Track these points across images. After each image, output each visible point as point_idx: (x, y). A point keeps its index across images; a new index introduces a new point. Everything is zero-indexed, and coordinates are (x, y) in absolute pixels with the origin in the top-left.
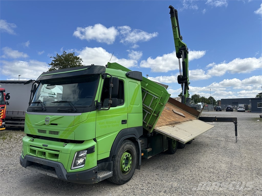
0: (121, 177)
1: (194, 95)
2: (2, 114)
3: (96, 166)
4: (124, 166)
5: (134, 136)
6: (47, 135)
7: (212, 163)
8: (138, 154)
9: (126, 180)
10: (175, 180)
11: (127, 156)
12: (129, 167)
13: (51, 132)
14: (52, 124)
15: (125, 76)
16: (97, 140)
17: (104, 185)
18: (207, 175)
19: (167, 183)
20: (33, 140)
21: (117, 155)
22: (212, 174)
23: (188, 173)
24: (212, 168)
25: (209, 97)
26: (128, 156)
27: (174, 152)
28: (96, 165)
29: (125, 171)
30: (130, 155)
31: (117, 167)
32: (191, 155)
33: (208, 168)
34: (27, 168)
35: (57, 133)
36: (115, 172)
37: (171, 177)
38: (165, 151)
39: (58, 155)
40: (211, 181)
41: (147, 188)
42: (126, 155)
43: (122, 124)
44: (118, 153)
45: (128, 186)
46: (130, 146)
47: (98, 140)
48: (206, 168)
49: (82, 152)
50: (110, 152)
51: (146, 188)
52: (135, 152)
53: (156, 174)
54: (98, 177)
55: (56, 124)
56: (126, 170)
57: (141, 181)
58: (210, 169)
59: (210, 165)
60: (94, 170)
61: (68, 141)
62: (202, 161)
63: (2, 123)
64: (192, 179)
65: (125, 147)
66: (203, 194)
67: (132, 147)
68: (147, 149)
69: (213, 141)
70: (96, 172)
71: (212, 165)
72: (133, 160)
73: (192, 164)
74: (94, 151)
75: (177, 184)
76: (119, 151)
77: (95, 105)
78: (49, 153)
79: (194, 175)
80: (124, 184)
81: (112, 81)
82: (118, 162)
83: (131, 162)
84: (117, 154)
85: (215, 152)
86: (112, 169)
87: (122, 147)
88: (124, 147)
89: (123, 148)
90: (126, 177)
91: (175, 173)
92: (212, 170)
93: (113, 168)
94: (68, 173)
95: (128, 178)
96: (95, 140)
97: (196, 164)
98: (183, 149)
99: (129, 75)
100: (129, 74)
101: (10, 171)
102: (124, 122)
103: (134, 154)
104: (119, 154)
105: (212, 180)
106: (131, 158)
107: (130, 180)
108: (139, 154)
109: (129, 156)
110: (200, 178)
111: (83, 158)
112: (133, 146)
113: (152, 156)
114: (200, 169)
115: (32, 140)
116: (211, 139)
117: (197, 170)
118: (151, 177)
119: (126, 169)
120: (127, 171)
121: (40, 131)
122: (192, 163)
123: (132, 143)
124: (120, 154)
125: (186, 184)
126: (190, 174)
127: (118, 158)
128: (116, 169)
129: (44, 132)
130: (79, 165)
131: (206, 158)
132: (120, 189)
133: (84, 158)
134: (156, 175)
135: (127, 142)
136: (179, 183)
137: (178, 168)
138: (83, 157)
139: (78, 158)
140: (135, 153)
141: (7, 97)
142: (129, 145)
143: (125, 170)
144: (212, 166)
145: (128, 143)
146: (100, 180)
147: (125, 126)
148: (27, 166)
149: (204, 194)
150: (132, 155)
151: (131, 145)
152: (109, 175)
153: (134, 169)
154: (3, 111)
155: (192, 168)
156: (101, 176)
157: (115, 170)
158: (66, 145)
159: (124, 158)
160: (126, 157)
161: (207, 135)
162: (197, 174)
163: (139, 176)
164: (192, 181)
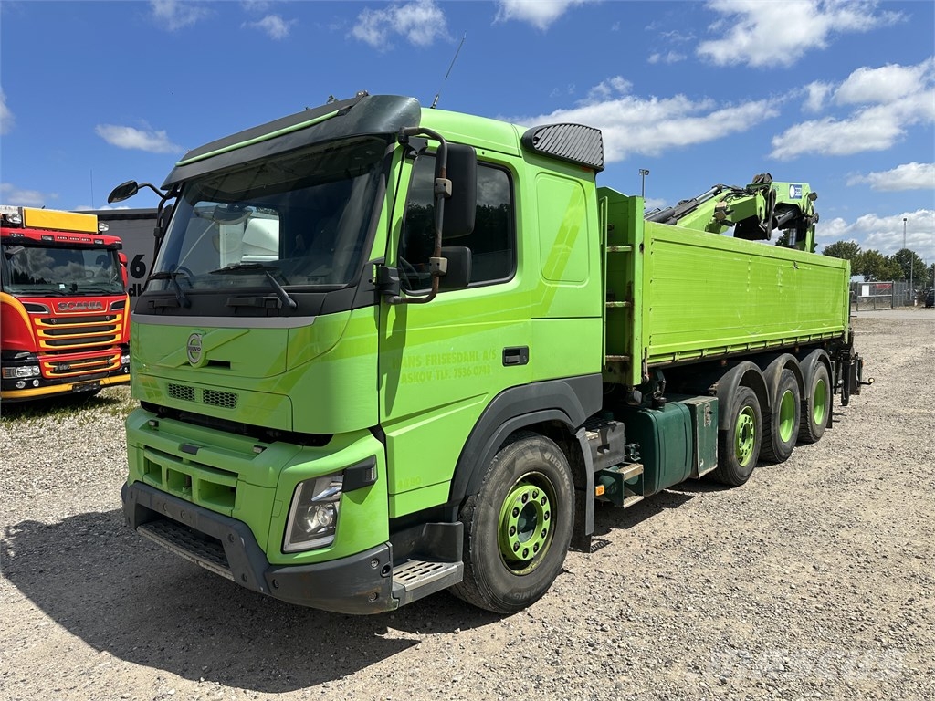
0: (503, 582)
1: (834, 246)
2: (118, 327)
3: (385, 543)
4: (513, 539)
5: (558, 415)
6: (198, 407)
7: (914, 532)
8: (580, 488)
9: (526, 595)
10: (740, 606)
11: (530, 499)
12: (537, 544)
13: (211, 397)
14: (213, 364)
15: (516, 148)
16: (387, 435)
17: (432, 612)
18: (892, 590)
19: (707, 619)
20: (157, 424)
21: (482, 496)
22: (917, 588)
23: (804, 576)
24: (917, 557)
25: (898, 251)
26: (535, 497)
27: (743, 476)
28: (385, 536)
29: (522, 558)
30: (542, 494)
31: (482, 544)
32: (816, 489)
33: (899, 557)
34: (140, 532)
35: (228, 400)
36: (475, 565)
37: (724, 591)
38: (701, 475)
39: (233, 490)
40: (913, 623)
41: (614, 641)
42: (526, 495)
43: (506, 363)
44: (489, 487)
45: (531, 624)
46: (544, 459)
47: (391, 433)
48: (889, 554)
49: (328, 480)
50: (453, 481)
51: (609, 641)
52: (567, 483)
53: (658, 576)
54: (394, 589)
55: (226, 365)
56: (525, 556)
57: (591, 603)
58: (906, 562)
59: (908, 540)
60: (376, 559)
61: (271, 434)
62: (869, 523)
63: (120, 358)
64: (820, 606)
65: (520, 464)
66: (879, 693)
67: (550, 463)
68: (621, 465)
69: (915, 431)
70: (387, 569)
71: (917, 543)
72: (554, 515)
73: (820, 532)
74: (373, 483)
75: (750, 627)
76: (494, 479)
77: (371, 281)
78: (202, 482)
79: (833, 589)
80: (514, 612)
81: (445, 167)
82: (484, 523)
83: (546, 524)
84: (484, 490)
85: (927, 482)
86: (460, 552)
87: (506, 461)
88: (514, 461)
89: (510, 468)
90: (525, 584)
91: (742, 570)
92: (916, 565)
93: (466, 549)
94: (271, 565)
95: (532, 588)
96: (377, 431)
97: (842, 532)
98: (783, 464)
99: (537, 140)
100: (538, 136)
101: (110, 535)
102: (515, 356)
103: (563, 490)
104: (494, 492)
105: (920, 618)
106: (546, 508)
107: (545, 596)
108: (585, 490)
109: (539, 500)
110: (863, 607)
111: (329, 508)
112: (556, 456)
113: (642, 498)
114: (861, 559)
115: (152, 424)
116: (907, 422)
117: (845, 565)
118: (634, 589)
119: (526, 550)
120: (528, 558)
121: (176, 391)
122: (824, 527)
123: (551, 443)
124: (498, 490)
125: (795, 629)
126: (814, 580)
127: (487, 509)
128: (477, 553)
129: (187, 393)
130: (315, 535)
131: (886, 509)
132: (496, 637)
133: (334, 508)
134: (660, 579)
135: (528, 443)
136: (761, 622)
137: (756, 549)
138: (330, 502)
139: (307, 504)
140: (568, 488)
141: (138, 269)
142: (537, 452)
143: (519, 554)
144: (915, 547)
145: (535, 446)
146: (404, 600)
147: (518, 375)
148: (140, 525)
149: (885, 693)
150: (553, 497)
151: (547, 456)
152: (449, 576)
153: (562, 551)
154: (119, 317)
155: (819, 551)
156: (409, 585)
157: (474, 556)
158: (264, 449)
159: (517, 509)
160: (524, 502)
161: (889, 404)
162: (846, 581)
163: (586, 579)
164: (824, 617)
